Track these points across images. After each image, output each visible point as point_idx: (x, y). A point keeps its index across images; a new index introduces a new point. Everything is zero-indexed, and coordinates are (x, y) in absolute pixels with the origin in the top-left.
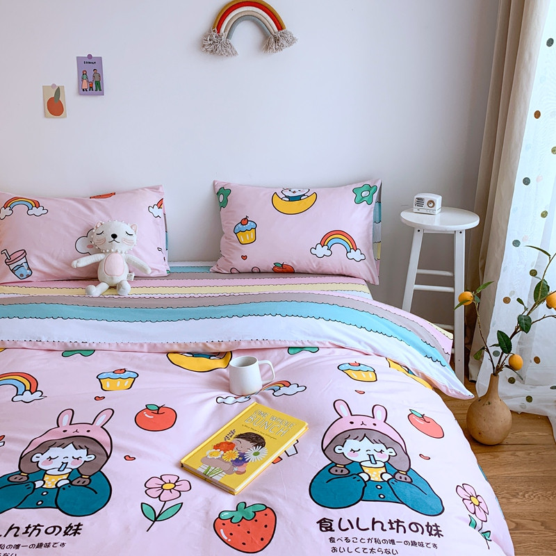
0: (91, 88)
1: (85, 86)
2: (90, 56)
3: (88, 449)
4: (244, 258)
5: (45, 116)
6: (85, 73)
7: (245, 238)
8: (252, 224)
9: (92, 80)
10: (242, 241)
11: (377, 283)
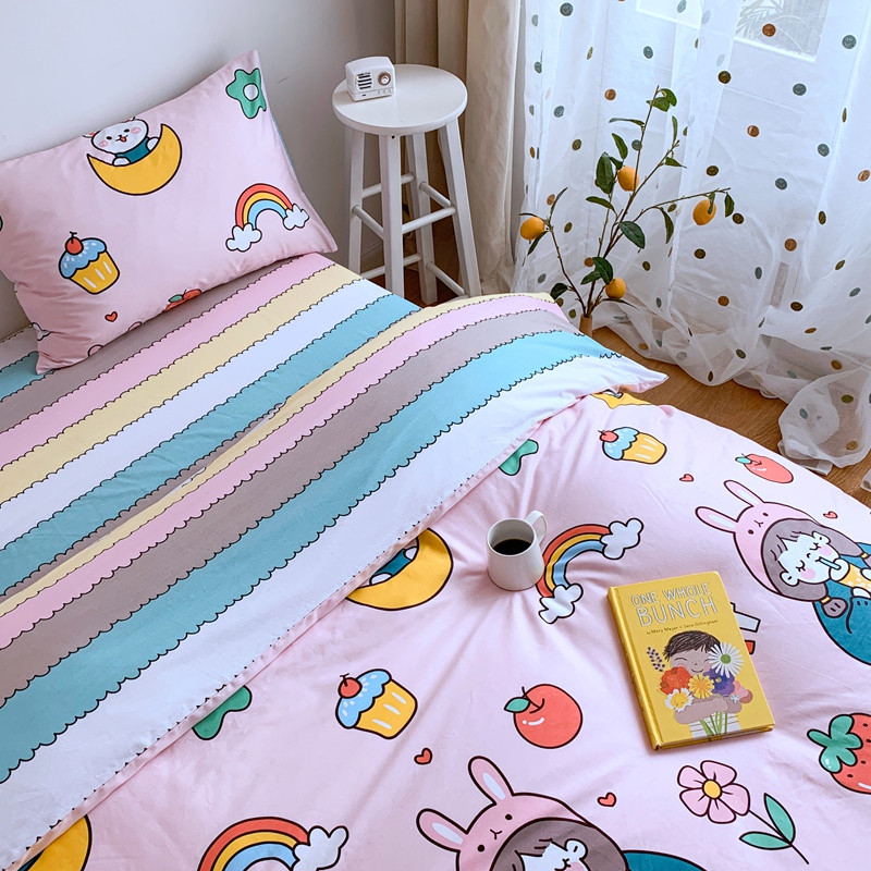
3: (551, 840)
4: (112, 317)
7: (96, 279)
8: (94, 243)
10: (94, 287)
11: (335, 248)
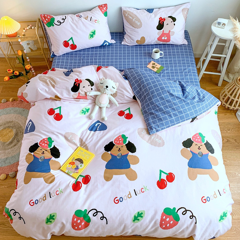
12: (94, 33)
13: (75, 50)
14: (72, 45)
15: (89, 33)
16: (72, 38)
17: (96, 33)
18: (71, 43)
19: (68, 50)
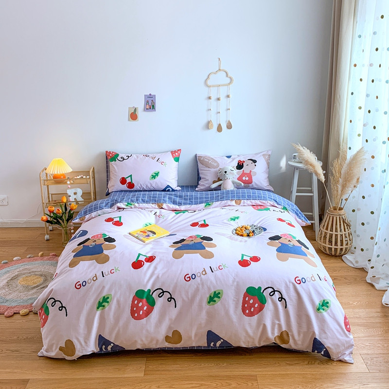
0: (150, 108)
1: (148, 107)
2: (150, 95)
5: (129, 120)
6: (148, 102)
9: (151, 104)
12: (157, 174)
13: (132, 189)
14: (130, 183)
15: (152, 172)
16: (131, 176)
17: (159, 174)
18: (128, 180)
19: (125, 187)
